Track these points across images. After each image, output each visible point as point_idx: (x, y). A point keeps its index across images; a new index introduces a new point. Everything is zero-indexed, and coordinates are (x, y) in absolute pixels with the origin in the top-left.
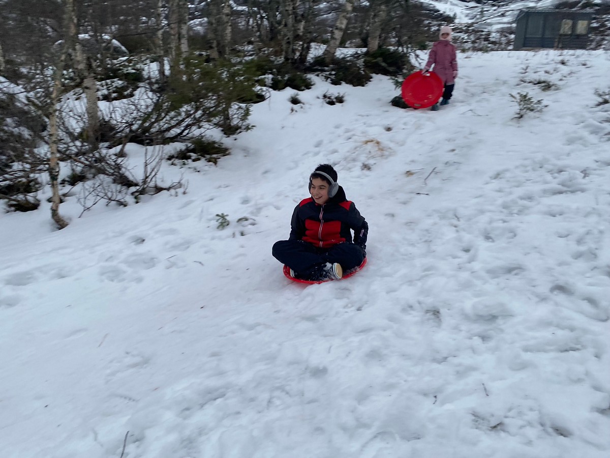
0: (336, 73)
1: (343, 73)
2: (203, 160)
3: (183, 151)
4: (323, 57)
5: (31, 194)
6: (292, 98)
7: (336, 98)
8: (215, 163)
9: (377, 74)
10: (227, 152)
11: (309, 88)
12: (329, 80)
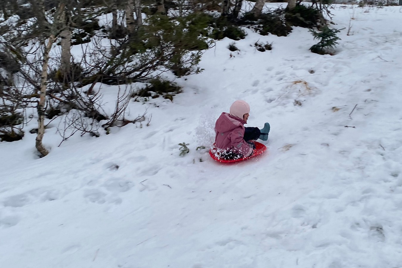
0: (263, 26)
1: (269, 26)
2: (161, 96)
3: (144, 90)
4: (252, 13)
5: (16, 126)
6: (230, 46)
7: (266, 46)
8: (171, 99)
9: (296, 26)
10: (180, 90)
11: (243, 38)
12: (258, 31)
